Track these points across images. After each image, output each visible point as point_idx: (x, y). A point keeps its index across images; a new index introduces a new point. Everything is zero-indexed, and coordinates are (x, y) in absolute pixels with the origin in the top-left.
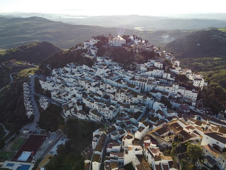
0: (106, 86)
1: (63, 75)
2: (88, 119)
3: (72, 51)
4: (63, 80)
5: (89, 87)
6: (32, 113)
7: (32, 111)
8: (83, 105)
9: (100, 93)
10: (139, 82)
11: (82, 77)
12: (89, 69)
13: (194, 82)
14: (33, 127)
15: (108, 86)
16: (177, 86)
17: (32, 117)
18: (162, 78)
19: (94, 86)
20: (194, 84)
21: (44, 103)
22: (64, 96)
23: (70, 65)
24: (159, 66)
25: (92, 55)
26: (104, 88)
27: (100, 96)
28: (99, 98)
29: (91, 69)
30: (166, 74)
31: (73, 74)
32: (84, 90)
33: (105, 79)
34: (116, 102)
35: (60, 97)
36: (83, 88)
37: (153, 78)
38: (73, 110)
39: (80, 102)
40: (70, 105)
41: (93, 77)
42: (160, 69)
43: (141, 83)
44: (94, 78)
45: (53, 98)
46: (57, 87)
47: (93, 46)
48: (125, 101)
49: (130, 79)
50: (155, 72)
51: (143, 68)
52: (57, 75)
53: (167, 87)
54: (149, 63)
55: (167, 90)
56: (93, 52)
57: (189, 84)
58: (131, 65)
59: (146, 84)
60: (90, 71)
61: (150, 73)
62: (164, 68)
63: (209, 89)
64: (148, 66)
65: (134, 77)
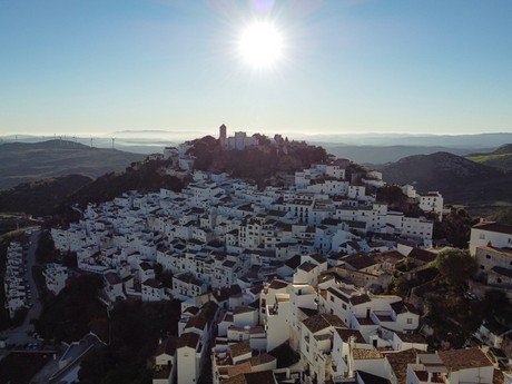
0: (214, 219)
1: (111, 214)
2: (168, 298)
3: (135, 168)
4: (109, 224)
5: (174, 230)
6: (21, 303)
7: (21, 297)
8: (158, 268)
9: (201, 236)
10: (293, 206)
11: (158, 212)
12: (173, 195)
13: (422, 201)
14: (20, 336)
15: (220, 219)
16: (384, 208)
17: (22, 313)
18: (346, 197)
19: (187, 225)
20: (421, 206)
21: (58, 277)
22: (111, 256)
23: (129, 194)
24: (338, 176)
25: (184, 171)
26: (210, 226)
27: (200, 243)
28: (197, 247)
29: (180, 196)
30: (355, 187)
31: (137, 209)
32: (160, 240)
33: (211, 210)
34: (241, 250)
35: (100, 263)
36: (159, 236)
37: (326, 197)
38: (130, 283)
39: (151, 263)
40: (124, 272)
41: (183, 208)
42: (341, 180)
43: (299, 207)
44: (186, 211)
45: (81, 266)
46: (95, 239)
47: (187, 154)
48: (262, 246)
49: (273, 204)
50: (328, 186)
51: (300, 179)
52: (96, 215)
53: (360, 212)
54: (314, 170)
55: (360, 218)
56: (185, 164)
57: (410, 208)
58: (272, 178)
59: (310, 208)
60: (177, 199)
61: (317, 187)
62: (348, 178)
63: (457, 222)
64: (313, 177)
65: (281, 198)
